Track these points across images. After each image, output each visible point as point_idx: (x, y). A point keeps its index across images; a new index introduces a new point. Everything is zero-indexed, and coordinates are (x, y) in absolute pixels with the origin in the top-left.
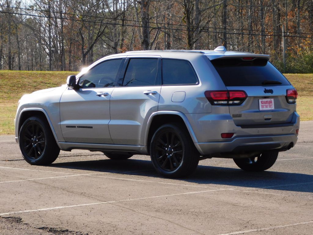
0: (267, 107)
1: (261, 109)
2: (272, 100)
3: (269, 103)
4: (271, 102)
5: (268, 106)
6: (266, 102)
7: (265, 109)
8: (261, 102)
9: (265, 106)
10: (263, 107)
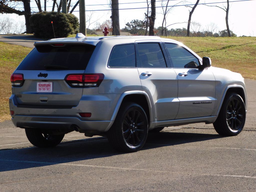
0: (44, 89)
1: (38, 91)
2: (51, 83)
3: (47, 86)
4: (49, 85)
5: (46, 89)
6: (44, 85)
7: (42, 91)
8: (39, 85)
9: (42, 89)
10: (40, 89)
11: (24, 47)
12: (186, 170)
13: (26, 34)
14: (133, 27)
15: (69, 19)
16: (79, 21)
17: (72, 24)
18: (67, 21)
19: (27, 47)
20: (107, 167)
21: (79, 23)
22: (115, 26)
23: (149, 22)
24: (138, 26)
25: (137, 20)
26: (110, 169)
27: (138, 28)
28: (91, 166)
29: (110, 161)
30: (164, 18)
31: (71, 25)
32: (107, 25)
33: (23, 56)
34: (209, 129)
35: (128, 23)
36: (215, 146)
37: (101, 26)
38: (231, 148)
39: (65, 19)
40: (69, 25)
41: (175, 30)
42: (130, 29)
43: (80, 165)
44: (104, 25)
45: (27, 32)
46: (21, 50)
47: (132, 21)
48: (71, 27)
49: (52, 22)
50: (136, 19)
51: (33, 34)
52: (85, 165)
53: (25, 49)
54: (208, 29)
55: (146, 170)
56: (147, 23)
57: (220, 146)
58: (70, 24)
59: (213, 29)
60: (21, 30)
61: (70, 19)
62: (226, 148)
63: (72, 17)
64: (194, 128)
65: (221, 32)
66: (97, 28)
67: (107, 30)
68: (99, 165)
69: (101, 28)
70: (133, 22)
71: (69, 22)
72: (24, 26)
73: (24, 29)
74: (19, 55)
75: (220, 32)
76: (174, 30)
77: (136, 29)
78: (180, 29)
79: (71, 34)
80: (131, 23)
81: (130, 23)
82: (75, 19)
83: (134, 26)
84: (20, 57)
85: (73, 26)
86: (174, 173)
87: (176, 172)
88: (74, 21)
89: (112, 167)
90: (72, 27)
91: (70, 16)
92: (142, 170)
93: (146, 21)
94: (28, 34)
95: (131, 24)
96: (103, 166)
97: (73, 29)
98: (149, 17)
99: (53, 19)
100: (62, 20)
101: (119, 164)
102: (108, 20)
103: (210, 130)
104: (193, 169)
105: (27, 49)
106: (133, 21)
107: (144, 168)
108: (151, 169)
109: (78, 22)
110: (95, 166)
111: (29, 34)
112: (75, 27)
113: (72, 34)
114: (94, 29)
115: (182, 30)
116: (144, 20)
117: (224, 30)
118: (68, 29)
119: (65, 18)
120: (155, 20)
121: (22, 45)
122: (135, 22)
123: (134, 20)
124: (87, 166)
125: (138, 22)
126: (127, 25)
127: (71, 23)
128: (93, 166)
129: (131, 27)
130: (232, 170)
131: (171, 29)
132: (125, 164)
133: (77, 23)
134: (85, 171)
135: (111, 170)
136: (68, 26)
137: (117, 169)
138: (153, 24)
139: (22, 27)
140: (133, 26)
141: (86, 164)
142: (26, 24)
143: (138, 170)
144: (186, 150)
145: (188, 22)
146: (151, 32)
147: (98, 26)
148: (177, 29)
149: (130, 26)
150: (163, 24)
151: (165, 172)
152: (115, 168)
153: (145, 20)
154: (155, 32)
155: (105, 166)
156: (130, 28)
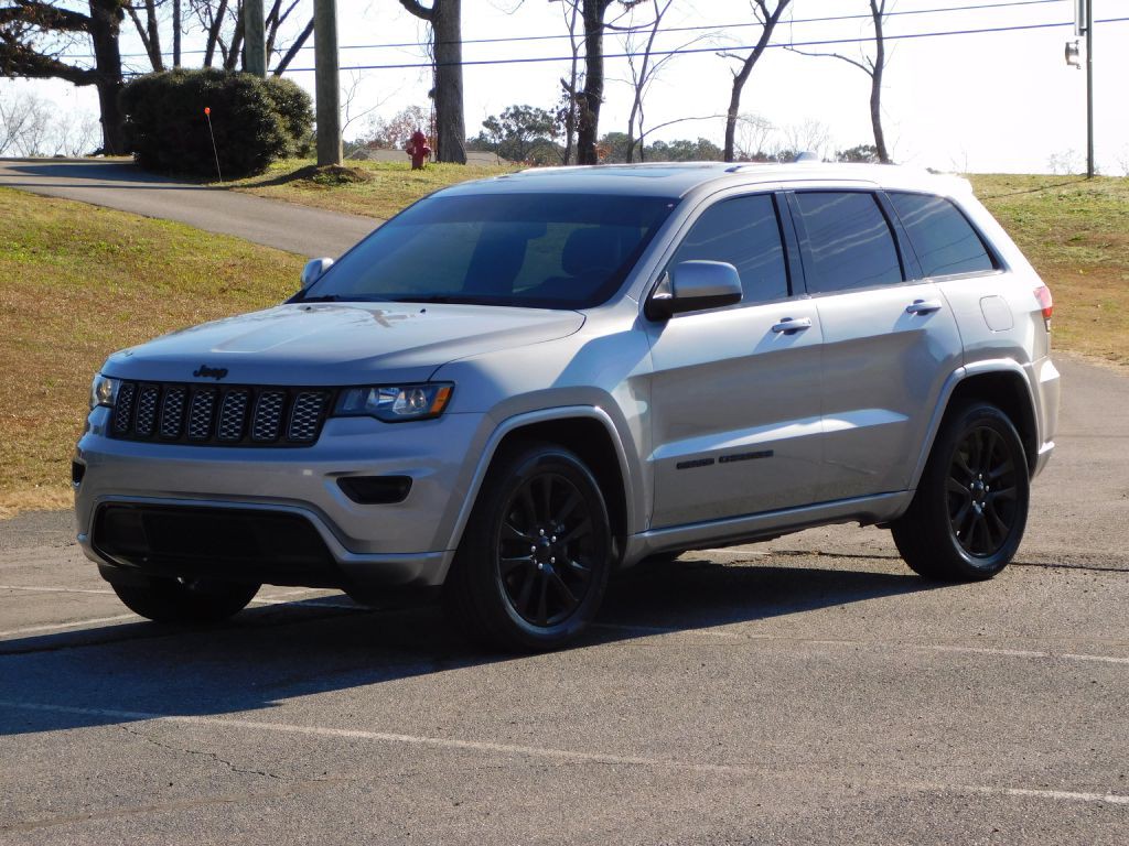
11: (96, 208)
12: (834, 762)
13: (100, 157)
14: (511, 133)
15: (273, 98)
16: (313, 106)
17: (287, 118)
18: (266, 107)
19: (109, 208)
20: (477, 745)
21: (314, 112)
22: (448, 127)
23: (577, 114)
24: (530, 128)
25: (526, 107)
26: (488, 755)
27: (530, 139)
28: (405, 738)
29: (485, 716)
30: (638, 101)
31: (281, 123)
32: (409, 125)
33: (94, 244)
34: (887, 558)
35: (491, 118)
36: (930, 640)
37: (386, 129)
38: (1006, 652)
39: (257, 100)
40: (273, 122)
41: (670, 147)
42: (498, 141)
43: (355, 734)
44: (399, 126)
45: (106, 150)
46: (86, 221)
47: (508, 109)
48: (281, 131)
49: (207, 110)
50: (520, 104)
51: (131, 158)
52: (380, 735)
53: (99, 214)
54: (794, 144)
55: (652, 761)
56: (570, 117)
57: (956, 642)
58: (277, 117)
59: (815, 143)
60: (83, 142)
61: (279, 97)
62: (981, 651)
63: (287, 88)
64: (820, 554)
65: (844, 156)
66: (373, 138)
67: (424, 141)
68: (441, 736)
69: (389, 137)
70: (512, 115)
71: (274, 110)
72: (92, 129)
73: (97, 139)
74: (77, 238)
75: (840, 154)
76: (666, 145)
77: (521, 142)
78: (687, 144)
79: (280, 156)
80: (502, 116)
81: (498, 117)
82: (298, 98)
83: (513, 128)
84: (80, 249)
85: (288, 124)
86: (780, 775)
87: (789, 773)
88: (292, 104)
89: (497, 747)
90: (287, 130)
91: (279, 88)
92: (635, 759)
93: (565, 110)
94: (110, 158)
95: (501, 122)
96: (459, 738)
97: (288, 137)
98: (580, 95)
99: (212, 97)
100: (249, 100)
101: (530, 729)
102: (415, 107)
103: (889, 562)
104: (864, 758)
105: (110, 215)
106: (512, 111)
107: (642, 749)
108: (674, 759)
109: (310, 112)
110: (424, 739)
111: (117, 159)
112: (296, 131)
113: (284, 156)
114: (362, 141)
115: (695, 145)
116: (559, 105)
117: (857, 149)
118: (270, 139)
119: (258, 94)
120: (602, 107)
121: (90, 200)
122: (517, 114)
123: (516, 107)
124: (386, 736)
125: (530, 114)
126: (486, 124)
127: (283, 112)
128: (412, 739)
129: (505, 132)
130: (1035, 760)
131: (655, 143)
132: (553, 730)
133: (304, 114)
134: (381, 767)
135: (498, 762)
136: (269, 127)
137: (521, 754)
138: (595, 120)
139: (87, 129)
140: (508, 127)
141: (382, 730)
142: (101, 120)
143: (615, 758)
144: (809, 661)
145: (727, 113)
146: (587, 152)
147: (377, 129)
148: (678, 144)
149: (500, 130)
150: (631, 122)
151: (739, 771)
152: (511, 748)
153: (561, 107)
154: (601, 151)
155: (467, 739)
156: (500, 137)
